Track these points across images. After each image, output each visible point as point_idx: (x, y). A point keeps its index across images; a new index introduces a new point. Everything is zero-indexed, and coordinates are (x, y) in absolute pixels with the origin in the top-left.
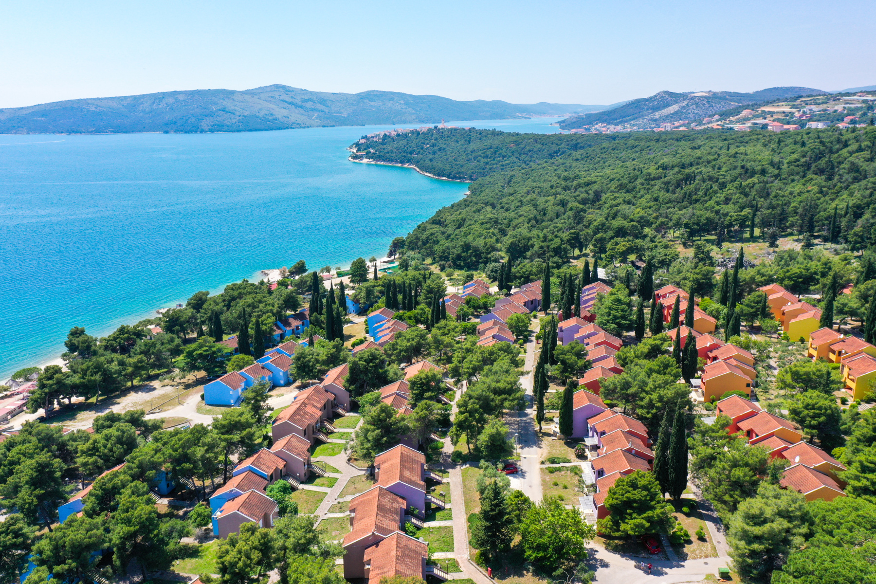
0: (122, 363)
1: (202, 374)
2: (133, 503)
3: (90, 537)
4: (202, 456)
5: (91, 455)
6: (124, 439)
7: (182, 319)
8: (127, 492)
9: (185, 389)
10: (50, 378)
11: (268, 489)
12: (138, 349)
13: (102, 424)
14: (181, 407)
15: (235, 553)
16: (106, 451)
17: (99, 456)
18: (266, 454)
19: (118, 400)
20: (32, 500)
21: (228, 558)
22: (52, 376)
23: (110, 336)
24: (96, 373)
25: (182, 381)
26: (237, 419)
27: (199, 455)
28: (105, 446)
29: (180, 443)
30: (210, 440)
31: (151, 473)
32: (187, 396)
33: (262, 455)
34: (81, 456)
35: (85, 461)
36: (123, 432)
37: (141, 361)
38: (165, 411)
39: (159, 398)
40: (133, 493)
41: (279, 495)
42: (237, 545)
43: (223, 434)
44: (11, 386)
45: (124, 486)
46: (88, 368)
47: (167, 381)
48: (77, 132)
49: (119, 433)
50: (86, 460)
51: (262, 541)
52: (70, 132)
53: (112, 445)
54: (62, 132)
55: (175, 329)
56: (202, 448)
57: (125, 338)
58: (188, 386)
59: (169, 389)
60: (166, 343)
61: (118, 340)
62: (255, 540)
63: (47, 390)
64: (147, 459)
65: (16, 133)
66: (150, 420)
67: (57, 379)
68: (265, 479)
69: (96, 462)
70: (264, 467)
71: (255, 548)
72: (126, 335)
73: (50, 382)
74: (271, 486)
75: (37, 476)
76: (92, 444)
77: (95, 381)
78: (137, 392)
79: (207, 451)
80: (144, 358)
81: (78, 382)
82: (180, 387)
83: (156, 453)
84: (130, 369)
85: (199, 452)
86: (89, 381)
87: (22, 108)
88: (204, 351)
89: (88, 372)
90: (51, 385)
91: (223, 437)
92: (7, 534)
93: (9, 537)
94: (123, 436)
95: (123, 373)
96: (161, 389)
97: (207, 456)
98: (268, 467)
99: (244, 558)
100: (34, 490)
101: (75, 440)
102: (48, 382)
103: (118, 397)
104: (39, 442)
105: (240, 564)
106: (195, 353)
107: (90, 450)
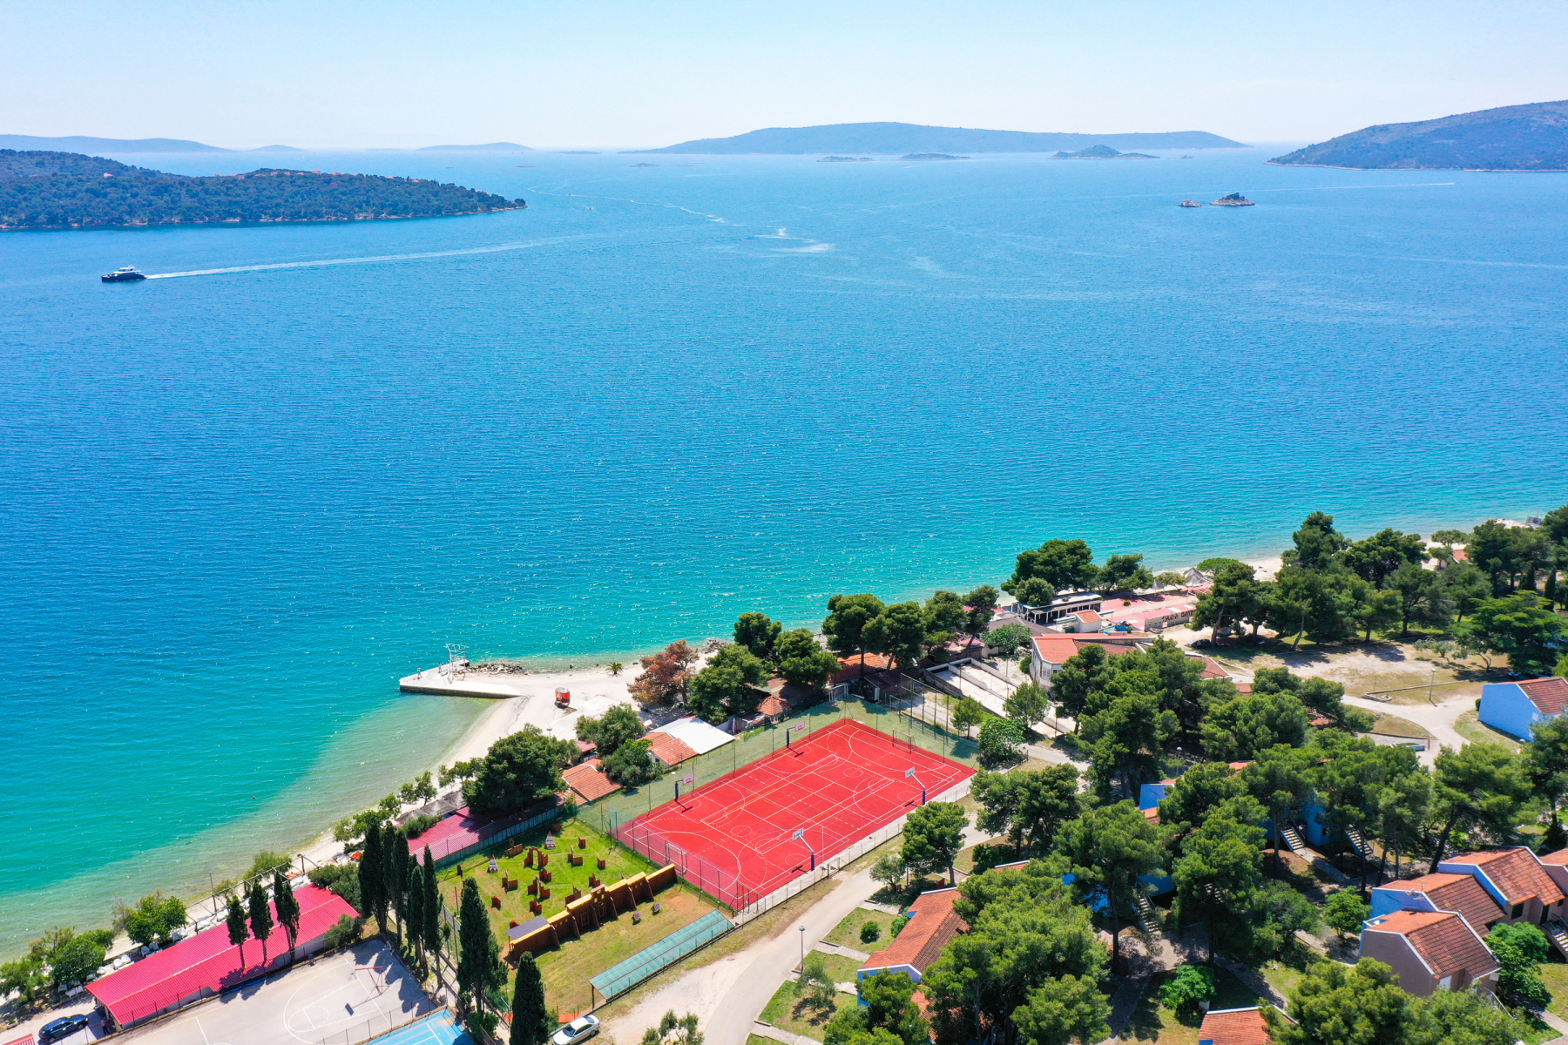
0: (1359, 595)
1: (1501, 661)
2: (1227, 828)
3: (1134, 848)
4: (1390, 807)
5: (1224, 726)
6: (1279, 721)
7: (1514, 547)
8: (1228, 806)
9: (1457, 678)
10: (1231, 583)
11: (1497, 929)
12: (1397, 578)
13: (1264, 683)
14: (1431, 707)
15: (1327, 1002)
16: (1245, 729)
17: (1235, 734)
18: (1524, 860)
19: (1329, 656)
20: (1109, 756)
21: (1311, 1001)
22: (1235, 580)
23: (1363, 542)
24: (1305, 597)
25: (1458, 661)
26: (1487, 768)
27: (1382, 803)
28: (1246, 721)
29: (1356, 765)
30: (1413, 783)
31: (1284, 795)
32: (1452, 691)
33: (1515, 860)
34: (1210, 721)
35: (1212, 730)
36: (1282, 709)
37: (1391, 601)
38: (1398, 703)
39: (1400, 677)
40: (1237, 813)
41: (1510, 952)
42: (1339, 989)
43: (1450, 784)
44: (1189, 579)
45: (1229, 795)
46: (1295, 585)
47: (1429, 653)
48: (1504, 167)
49: (1273, 708)
50: (1214, 730)
51: (1385, 1009)
52: (1493, 165)
53: (1257, 723)
54: (1477, 167)
55: (1491, 561)
56: (1392, 792)
57: (1386, 552)
58: (1465, 675)
59: (1428, 667)
60: (1459, 584)
61: (1372, 553)
62: (1374, 999)
63: (1221, 601)
64: (1285, 769)
65: (1397, 167)
66: (1350, 708)
67: (1241, 588)
68: (1501, 908)
69: (1226, 740)
70: (1507, 885)
71: (1370, 1015)
72: (1389, 549)
73: (1230, 589)
74: (1504, 926)
75: (1126, 723)
76: (1230, 709)
77: (1299, 610)
78: (1368, 653)
79: (1400, 802)
80: (1400, 598)
81: (1273, 603)
82: (1451, 672)
83: (1311, 766)
84: (1368, 609)
85: (1386, 797)
86: (1290, 607)
87: (1421, 123)
88: (1517, 619)
89: (1292, 593)
90: (1231, 595)
91: (1445, 789)
92: (1052, 789)
93: (1052, 793)
94: (1279, 716)
95: (1356, 612)
96: (1413, 662)
97: (1398, 810)
98: (1518, 888)
99: (1337, 1019)
100: (1117, 743)
101: (1213, 693)
102: (1226, 588)
103: (1333, 650)
104: (1161, 676)
105: (1328, 1026)
106: (1496, 617)
107: (1226, 718)
